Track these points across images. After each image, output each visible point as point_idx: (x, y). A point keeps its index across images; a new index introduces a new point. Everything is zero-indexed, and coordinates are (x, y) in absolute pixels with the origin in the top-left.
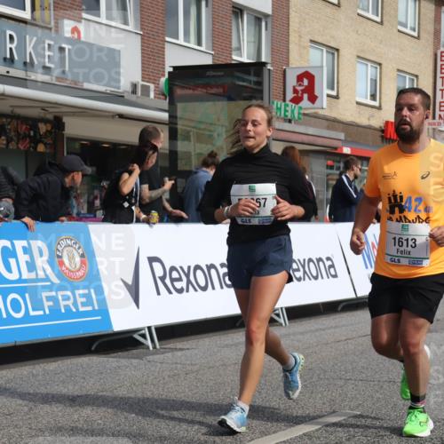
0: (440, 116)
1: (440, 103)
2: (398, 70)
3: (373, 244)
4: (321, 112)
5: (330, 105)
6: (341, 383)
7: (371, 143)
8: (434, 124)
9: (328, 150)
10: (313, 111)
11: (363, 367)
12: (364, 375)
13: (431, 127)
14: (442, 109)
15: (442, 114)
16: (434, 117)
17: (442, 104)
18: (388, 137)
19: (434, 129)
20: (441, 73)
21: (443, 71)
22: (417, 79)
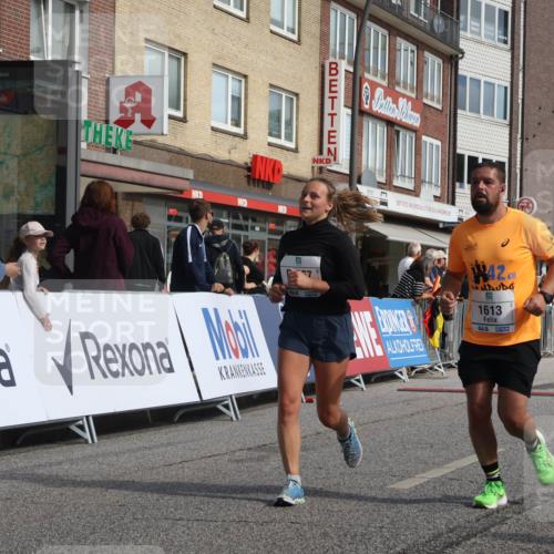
0: (329, 150)
1: (330, 132)
2: (272, 86)
3: (227, 324)
4: (160, 140)
5: (173, 131)
7: (232, 186)
8: (321, 161)
9: (171, 193)
10: (149, 138)
13: (317, 165)
14: (332, 140)
15: (332, 147)
16: (321, 152)
17: (332, 134)
18: (257, 177)
19: (321, 168)
20: (330, 91)
21: (333, 89)
22: (298, 100)
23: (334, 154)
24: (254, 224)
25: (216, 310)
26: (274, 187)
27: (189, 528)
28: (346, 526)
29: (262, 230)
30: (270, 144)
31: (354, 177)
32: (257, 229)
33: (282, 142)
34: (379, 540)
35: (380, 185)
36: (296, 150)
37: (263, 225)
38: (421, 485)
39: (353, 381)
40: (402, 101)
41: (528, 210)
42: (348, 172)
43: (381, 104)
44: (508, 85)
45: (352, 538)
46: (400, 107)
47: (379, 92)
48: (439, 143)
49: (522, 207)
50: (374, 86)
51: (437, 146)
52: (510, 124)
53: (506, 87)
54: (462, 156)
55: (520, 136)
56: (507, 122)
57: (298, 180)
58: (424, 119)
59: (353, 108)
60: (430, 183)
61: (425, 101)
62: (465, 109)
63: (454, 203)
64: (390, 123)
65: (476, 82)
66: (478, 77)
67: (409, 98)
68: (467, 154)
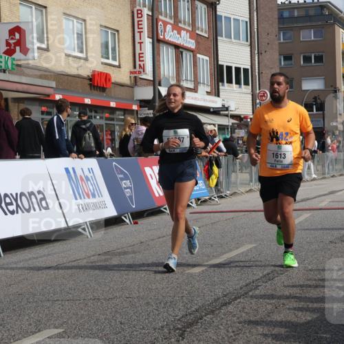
0: (140, 65)
1: (140, 54)
3: (81, 177)
6: (48, 304)
7: (81, 91)
8: (135, 73)
9: (42, 97)
10: (26, 62)
11: (70, 289)
12: (71, 296)
13: (133, 75)
14: (141, 59)
15: (142, 63)
16: (135, 67)
17: (141, 55)
18: (96, 84)
19: (135, 77)
20: (139, 28)
21: (140, 26)
22: (118, 34)
23: (143, 68)
24: (96, 114)
25: (73, 169)
26: (107, 90)
27: (63, 306)
28: (160, 297)
29: (101, 118)
30: (102, 63)
31: (155, 82)
32: (98, 117)
33: (110, 61)
34: (181, 305)
36: (119, 67)
37: (101, 115)
38: (206, 270)
39: (162, 209)
40: (183, 33)
41: (264, 98)
42: (152, 79)
43: (170, 35)
44: (248, 20)
45: (165, 304)
46: (182, 36)
47: (169, 27)
48: (208, 58)
49: (261, 96)
50: (165, 24)
51: (207, 60)
52: (251, 45)
53: (247, 22)
54: (222, 66)
55: (256, 52)
56: (249, 43)
57: (122, 85)
58: (197, 43)
59: (153, 38)
60: (204, 84)
61: (197, 32)
62: (222, 36)
63: (218, 96)
64: (177, 47)
65: (228, 19)
66: (229, 16)
67: (187, 31)
68: (225, 64)
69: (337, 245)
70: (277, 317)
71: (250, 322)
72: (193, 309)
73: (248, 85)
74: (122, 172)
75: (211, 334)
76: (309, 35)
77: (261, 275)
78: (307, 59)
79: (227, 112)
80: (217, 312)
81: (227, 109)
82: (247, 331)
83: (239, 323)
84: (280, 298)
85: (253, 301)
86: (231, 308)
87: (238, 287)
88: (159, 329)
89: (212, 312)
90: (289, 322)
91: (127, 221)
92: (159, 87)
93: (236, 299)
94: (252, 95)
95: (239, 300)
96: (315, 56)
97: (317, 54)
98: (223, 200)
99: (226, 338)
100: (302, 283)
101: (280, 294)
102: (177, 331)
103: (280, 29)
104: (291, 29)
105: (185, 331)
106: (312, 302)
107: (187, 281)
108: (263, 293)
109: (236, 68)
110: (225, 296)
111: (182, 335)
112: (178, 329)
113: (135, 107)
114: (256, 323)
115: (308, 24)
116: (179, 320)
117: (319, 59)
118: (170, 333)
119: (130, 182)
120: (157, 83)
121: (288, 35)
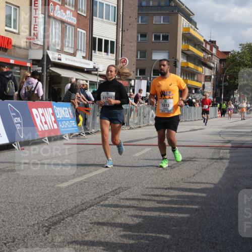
0: (34, 34)
1: (34, 25)
2: (7, 2)
8: (31, 39)
13: (28, 41)
14: (36, 29)
15: (36, 32)
16: (30, 35)
17: (36, 26)
19: (30, 42)
20: (35, 6)
21: (36, 5)
22: (19, 10)
23: (36, 36)
26: (8, 51)
28: (35, 203)
30: (6, 30)
31: (45, 47)
33: (12, 29)
34: (50, 209)
35: (58, 51)
36: (18, 34)
38: (71, 185)
39: (43, 140)
40: (68, 12)
41: (124, 64)
42: (42, 44)
43: (58, 13)
44: (116, 6)
45: (38, 208)
46: (67, 14)
47: (57, 7)
48: (85, 32)
49: (122, 62)
50: (55, 4)
51: (84, 33)
52: (117, 24)
53: (115, 7)
54: (95, 38)
55: (121, 29)
56: (116, 23)
57: (20, 48)
58: (78, 20)
59: (45, 14)
60: (81, 50)
61: (78, 12)
62: (96, 16)
63: (91, 60)
64: (62, 22)
65: (102, 4)
66: (103, 2)
67: (71, 11)
68: (97, 37)
69: (167, 171)
70: (119, 220)
71: (99, 224)
72: (58, 213)
73: (113, 53)
74: (15, 112)
75: (69, 231)
76: (159, 20)
77: (110, 190)
78: (157, 37)
79: (96, 72)
80: (76, 215)
81: (97, 70)
82: (96, 230)
83: (91, 223)
84: (122, 207)
85: (103, 208)
86: (86, 213)
87: (93, 198)
88: (31, 226)
89: (72, 215)
90: (127, 224)
91: (16, 147)
92: (48, 51)
93: (90, 206)
94: (116, 61)
95: (92, 208)
96: (163, 36)
97: (164, 34)
98: (89, 136)
99: (80, 234)
100: (139, 197)
101: (122, 204)
102: (45, 228)
103: (139, 14)
104: (147, 15)
105: (50, 228)
106: (145, 210)
107: (56, 192)
108: (110, 203)
109: (105, 40)
110: (83, 204)
111: (48, 231)
112: (45, 226)
113: (29, 65)
114: (103, 224)
115: (160, 12)
116: (47, 220)
117: (166, 38)
118: (39, 229)
119: (20, 119)
120: (46, 47)
121: (145, 19)
